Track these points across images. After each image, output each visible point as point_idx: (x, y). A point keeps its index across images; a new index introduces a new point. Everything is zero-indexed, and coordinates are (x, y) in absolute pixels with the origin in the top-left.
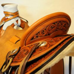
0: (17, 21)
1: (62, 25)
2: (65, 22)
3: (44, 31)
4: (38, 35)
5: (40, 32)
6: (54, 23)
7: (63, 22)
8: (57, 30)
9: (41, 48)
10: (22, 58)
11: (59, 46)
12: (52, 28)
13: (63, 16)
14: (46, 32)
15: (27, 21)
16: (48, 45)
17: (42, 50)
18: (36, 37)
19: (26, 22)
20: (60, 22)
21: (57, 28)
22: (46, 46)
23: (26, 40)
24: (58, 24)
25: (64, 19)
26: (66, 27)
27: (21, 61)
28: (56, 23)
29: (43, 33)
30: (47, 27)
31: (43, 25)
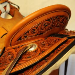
0: (5, 7)
1: (59, 21)
2: (62, 17)
3: (34, 30)
4: (27, 35)
5: (29, 32)
6: (48, 20)
7: (61, 17)
8: (52, 28)
9: (29, 53)
10: (5, 64)
11: (52, 54)
12: (46, 26)
13: (61, 10)
14: (38, 31)
15: (18, 7)
16: (39, 50)
17: (30, 57)
18: (25, 37)
19: (16, 8)
20: (57, 17)
21: (53, 25)
22: (36, 51)
23: (11, 40)
24: (54, 20)
25: (62, 13)
26: (63, 23)
27: (4, 70)
28: (51, 19)
29: (34, 33)
30: (39, 24)
31: (34, 22)
